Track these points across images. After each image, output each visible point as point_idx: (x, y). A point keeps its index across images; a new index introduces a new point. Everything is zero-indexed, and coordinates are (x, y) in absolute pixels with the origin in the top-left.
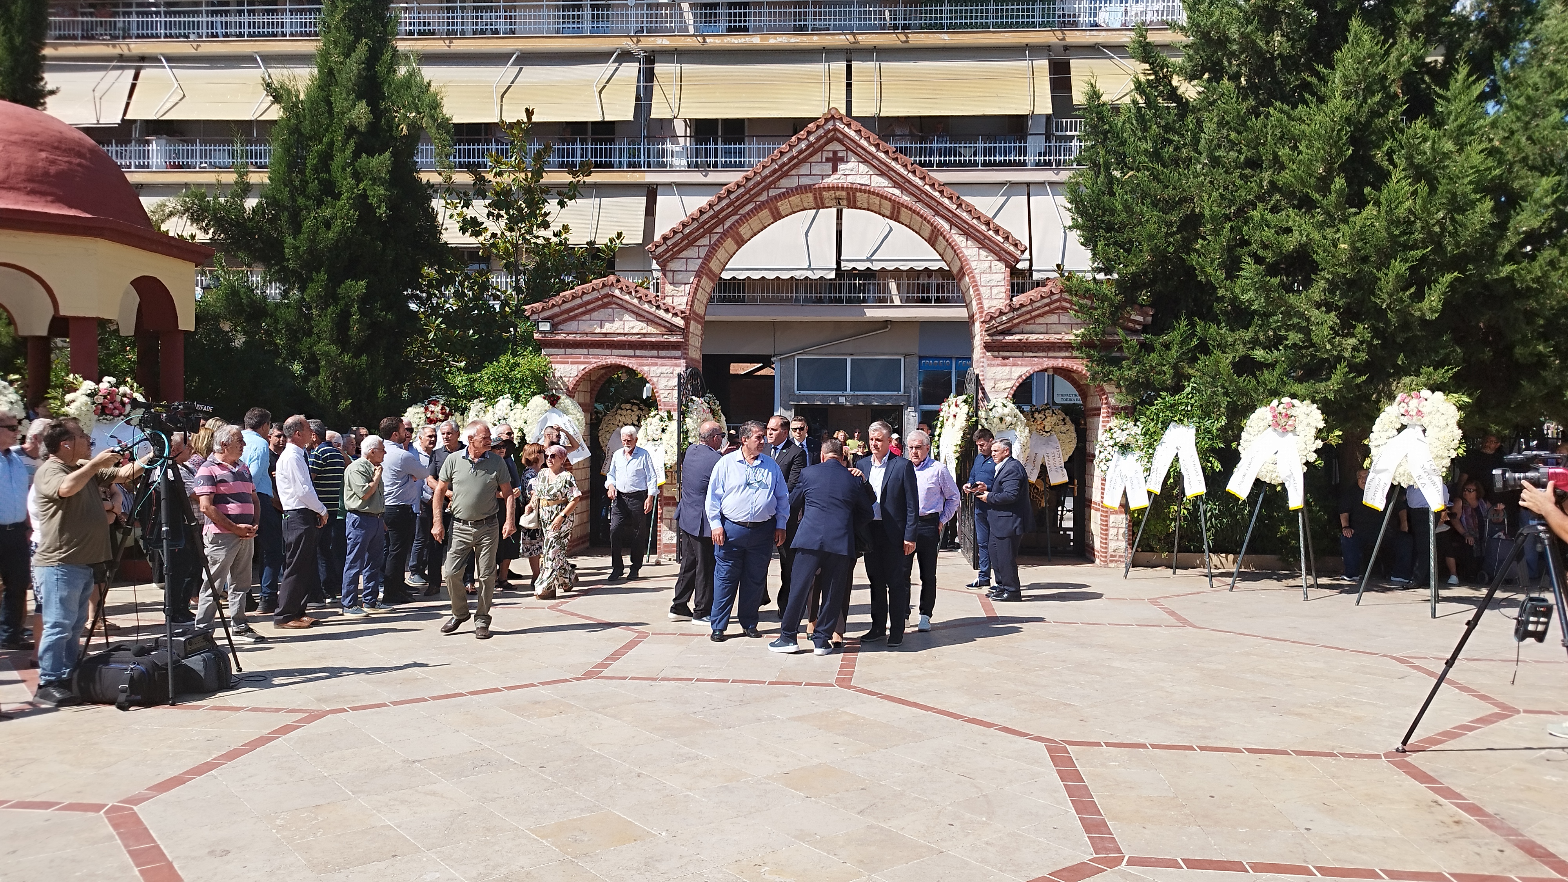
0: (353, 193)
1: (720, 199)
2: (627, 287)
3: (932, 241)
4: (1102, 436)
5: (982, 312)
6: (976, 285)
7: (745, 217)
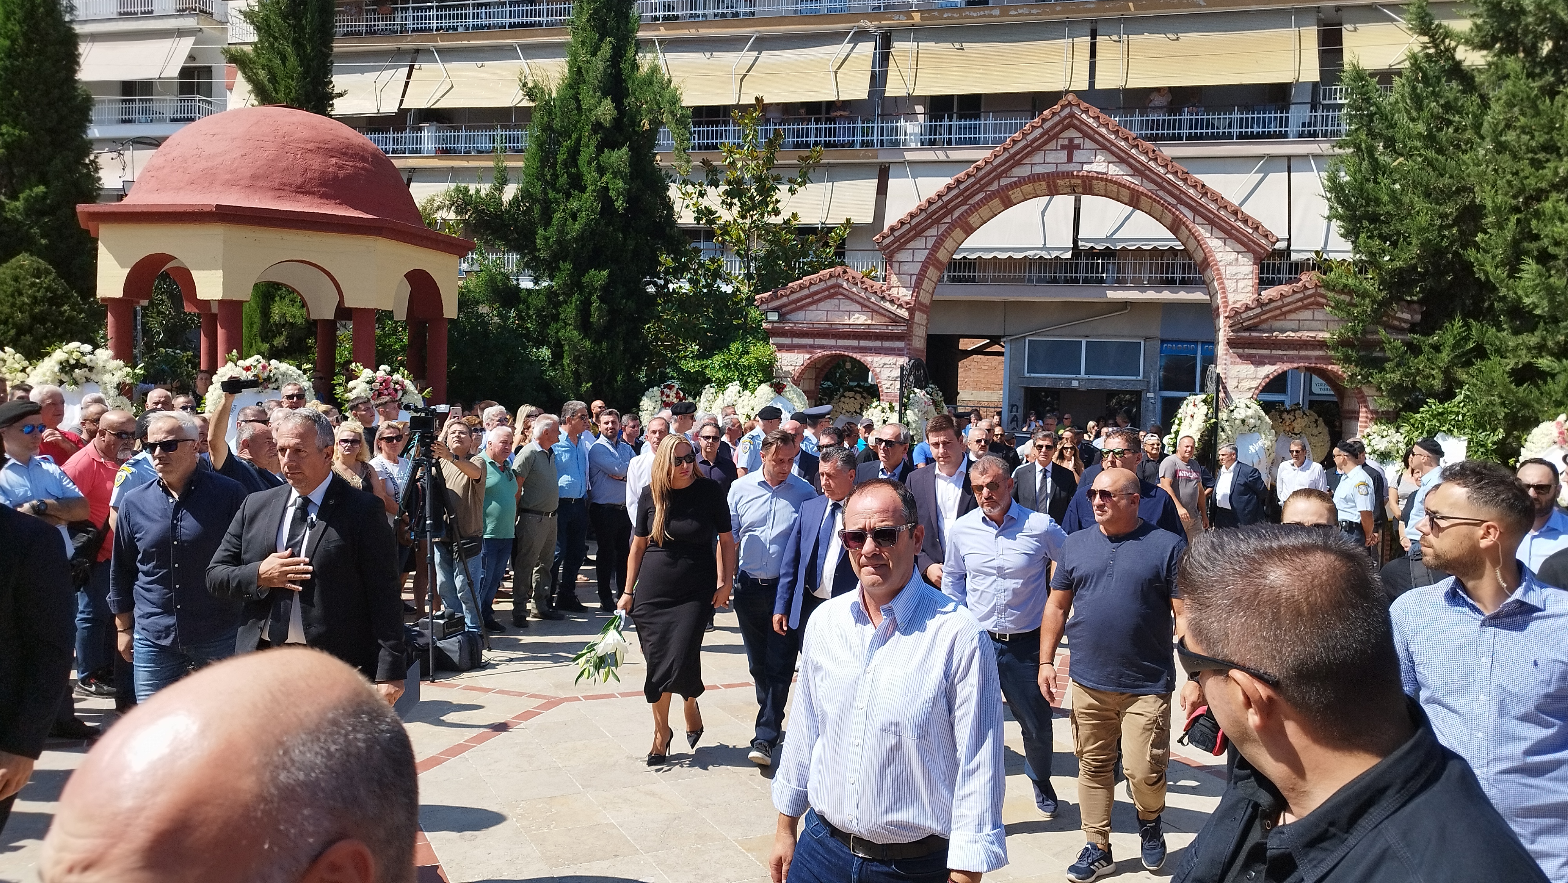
0: (596, 186)
1: (949, 188)
2: (854, 277)
3: (1173, 230)
5: (1226, 307)
6: (1221, 278)
7: (974, 207)
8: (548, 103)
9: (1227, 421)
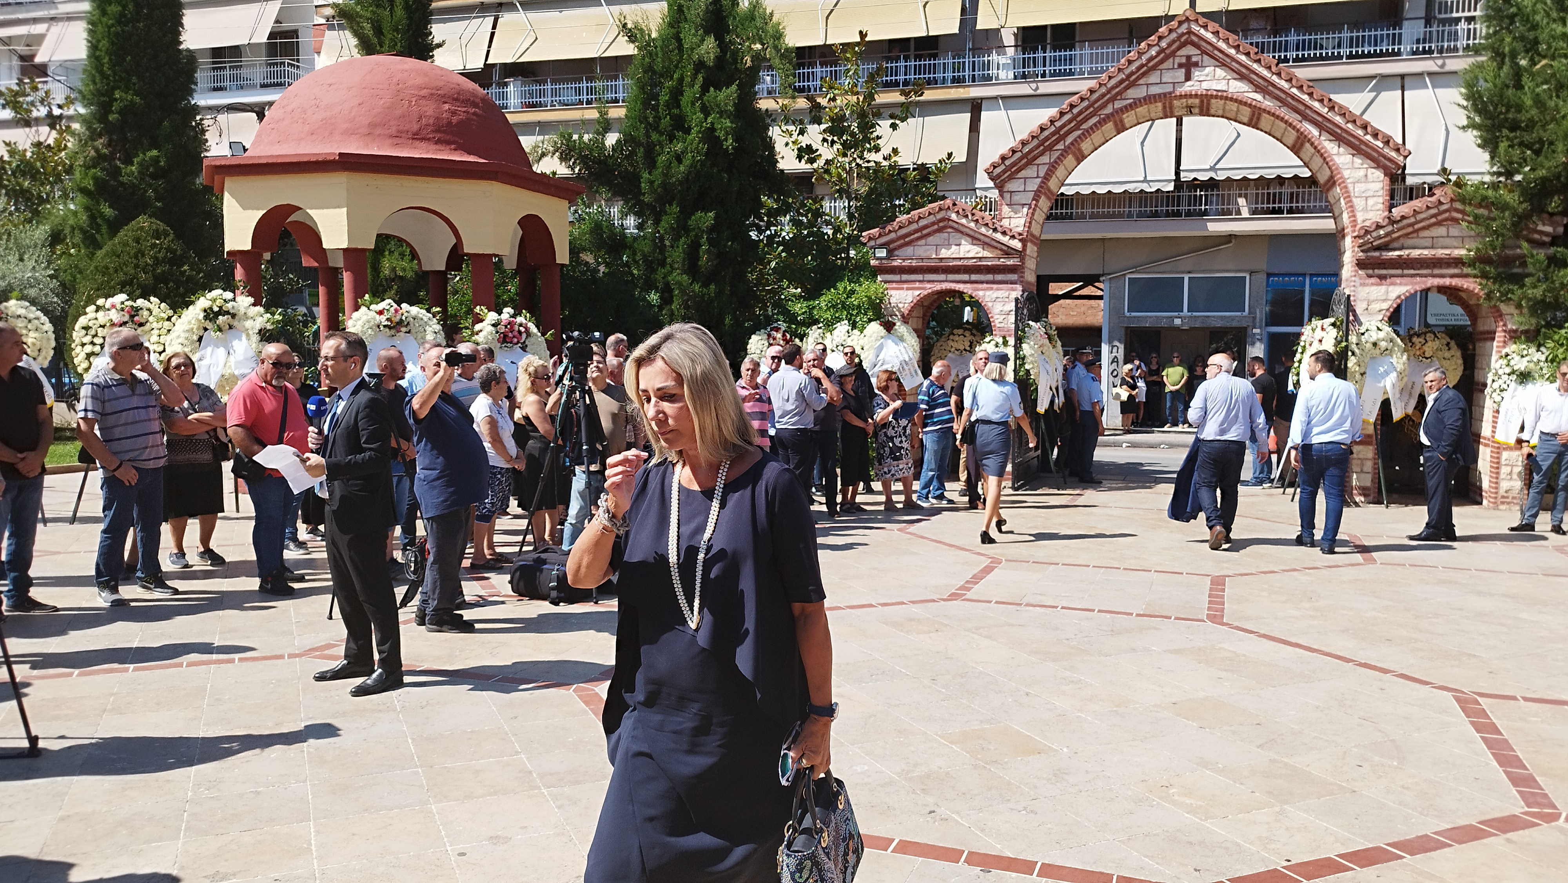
0: (701, 127)
1: (1062, 114)
2: (964, 210)
3: (1296, 149)
4: (1496, 363)
5: (1355, 226)
6: (1349, 196)
7: (1088, 131)
8: (648, 45)
9: (1357, 344)
